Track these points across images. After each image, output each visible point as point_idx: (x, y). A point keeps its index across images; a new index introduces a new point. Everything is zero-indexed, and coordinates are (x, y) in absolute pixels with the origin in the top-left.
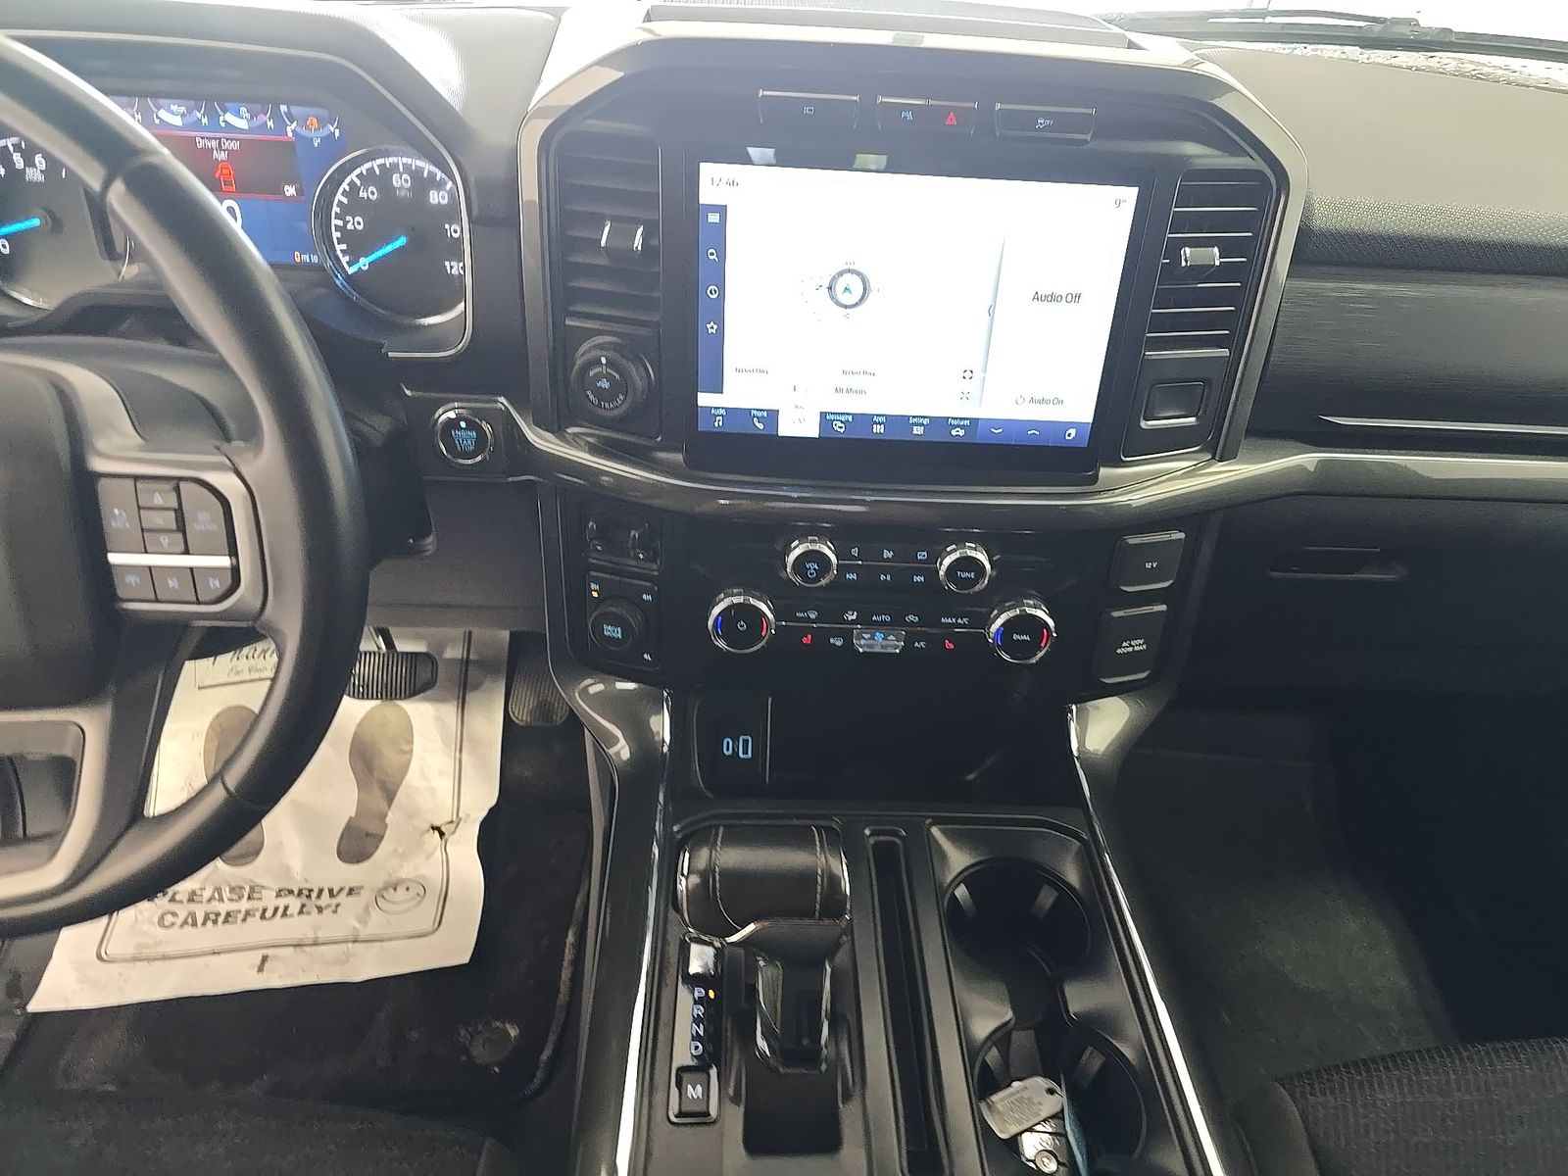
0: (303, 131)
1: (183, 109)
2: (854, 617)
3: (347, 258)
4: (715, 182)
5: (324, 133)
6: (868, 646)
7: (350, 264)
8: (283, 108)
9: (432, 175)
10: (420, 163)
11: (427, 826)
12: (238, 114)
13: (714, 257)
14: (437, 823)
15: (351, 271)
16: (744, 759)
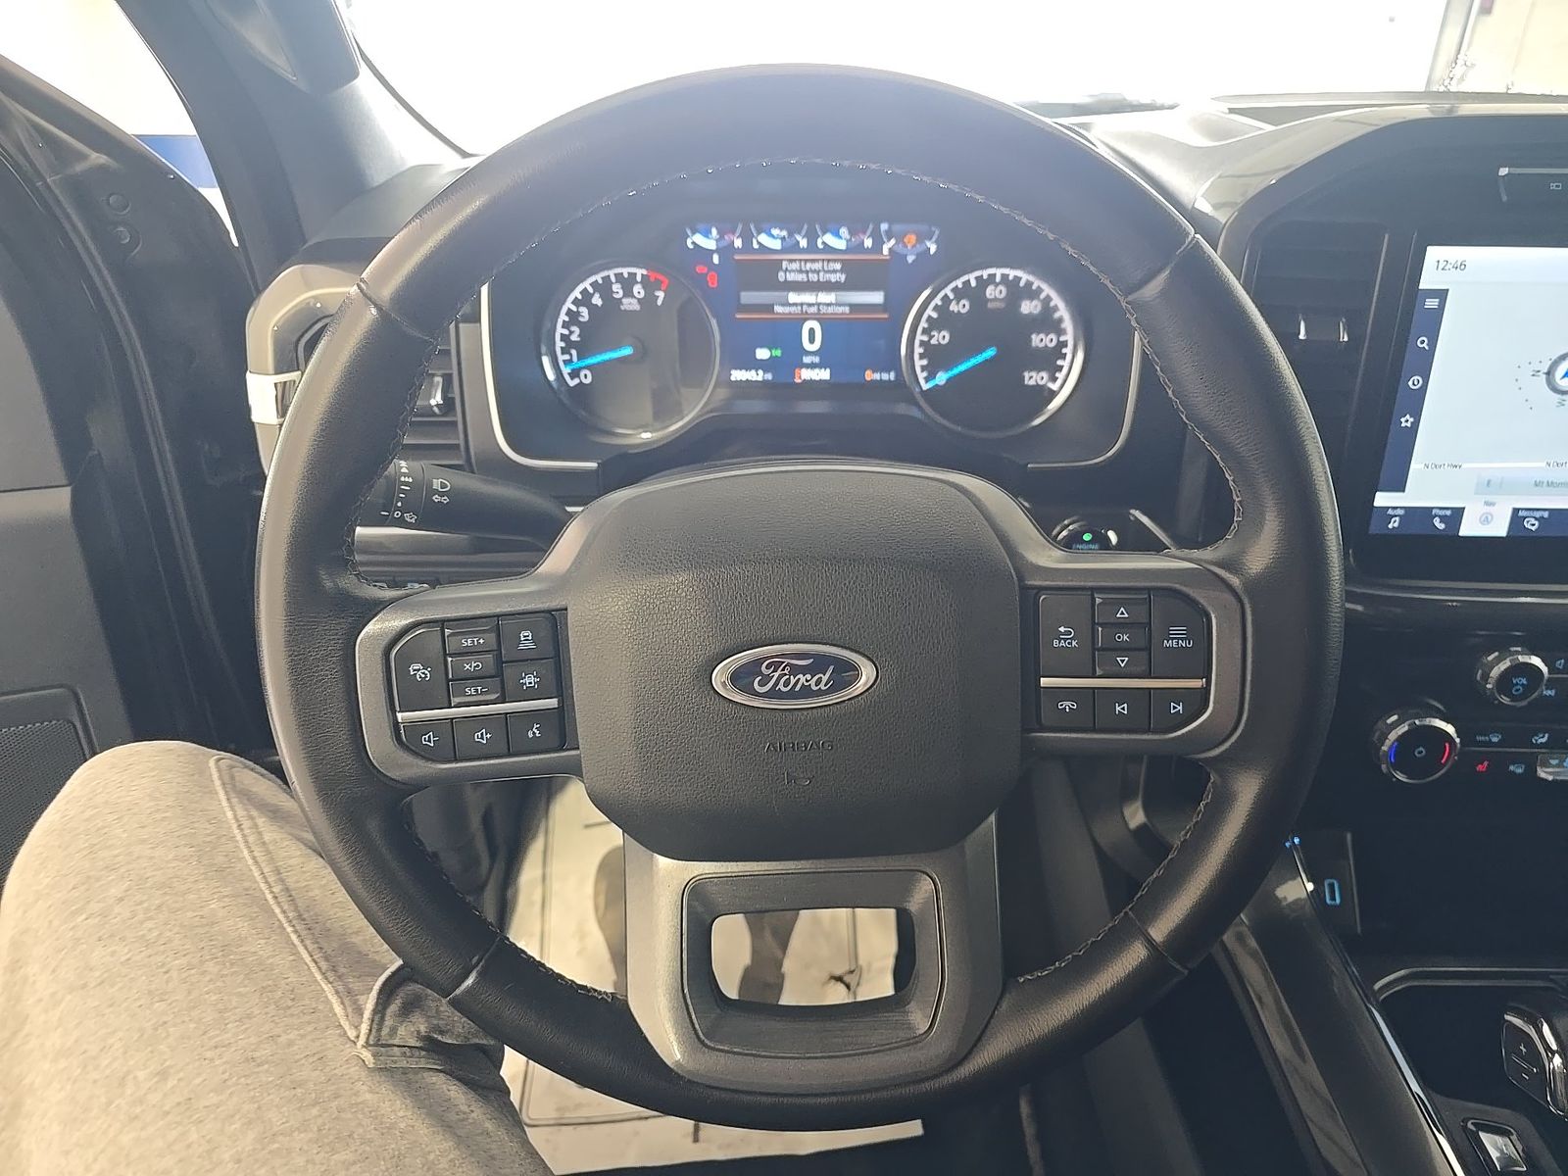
0: (900, 249)
1: (784, 233)
2: (1544, 740)
3: (925, 374)
4: (1440, 266)
5: (920, 248)
6: (1558, 774)
7: (927, 380)
8: (884, 227)
9: (1029, 284)
10: (1019, 273)
11: (825, 976)
12: (837, 235)
13: (1425, 345)
14: (838, 972)
15: (925, 386)
16: (1332, 906)
